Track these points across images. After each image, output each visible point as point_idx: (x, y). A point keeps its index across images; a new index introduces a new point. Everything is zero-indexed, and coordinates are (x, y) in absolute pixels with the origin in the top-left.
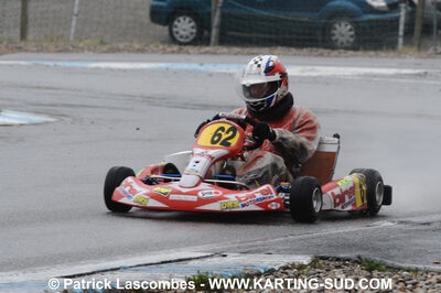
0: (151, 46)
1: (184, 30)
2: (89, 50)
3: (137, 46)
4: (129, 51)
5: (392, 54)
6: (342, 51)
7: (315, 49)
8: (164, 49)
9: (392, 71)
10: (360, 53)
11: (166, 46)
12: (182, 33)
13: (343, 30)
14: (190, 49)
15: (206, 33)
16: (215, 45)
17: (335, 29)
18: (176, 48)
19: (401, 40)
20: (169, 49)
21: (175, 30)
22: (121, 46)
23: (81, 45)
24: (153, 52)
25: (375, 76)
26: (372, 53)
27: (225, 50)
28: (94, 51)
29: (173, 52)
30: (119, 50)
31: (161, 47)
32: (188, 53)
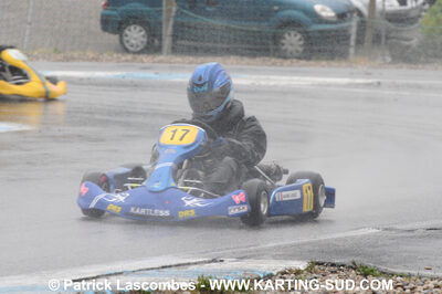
0: (105, 55)
1: (135, 39)
2: (44, 58)
3: (91, 55)
4: (84, 60)
5: (344, 64)
6: (295, 60)
7: (267, 58)
8: (118, 58)
9: (346, 80)
10: (312, 62)
11: (120, 55)
12: (133, 41)
13: (292, 40)
14: (144, 57)
15: (156, 41)
16: (168, 54)
17: (284, 38)
18: (129, 57)
19: (352, 50)
20: (123, 58)
21: (125, 39)
22: (76, 55)
23: (36, 53)
24: (107, 60)
25: (329, 85)
26: (324, 63)
27: (179, 59)
28: (49, 60)
29: (127, 61)
30: (73, 59)
31: (115, 55)
32: (142, 62)
